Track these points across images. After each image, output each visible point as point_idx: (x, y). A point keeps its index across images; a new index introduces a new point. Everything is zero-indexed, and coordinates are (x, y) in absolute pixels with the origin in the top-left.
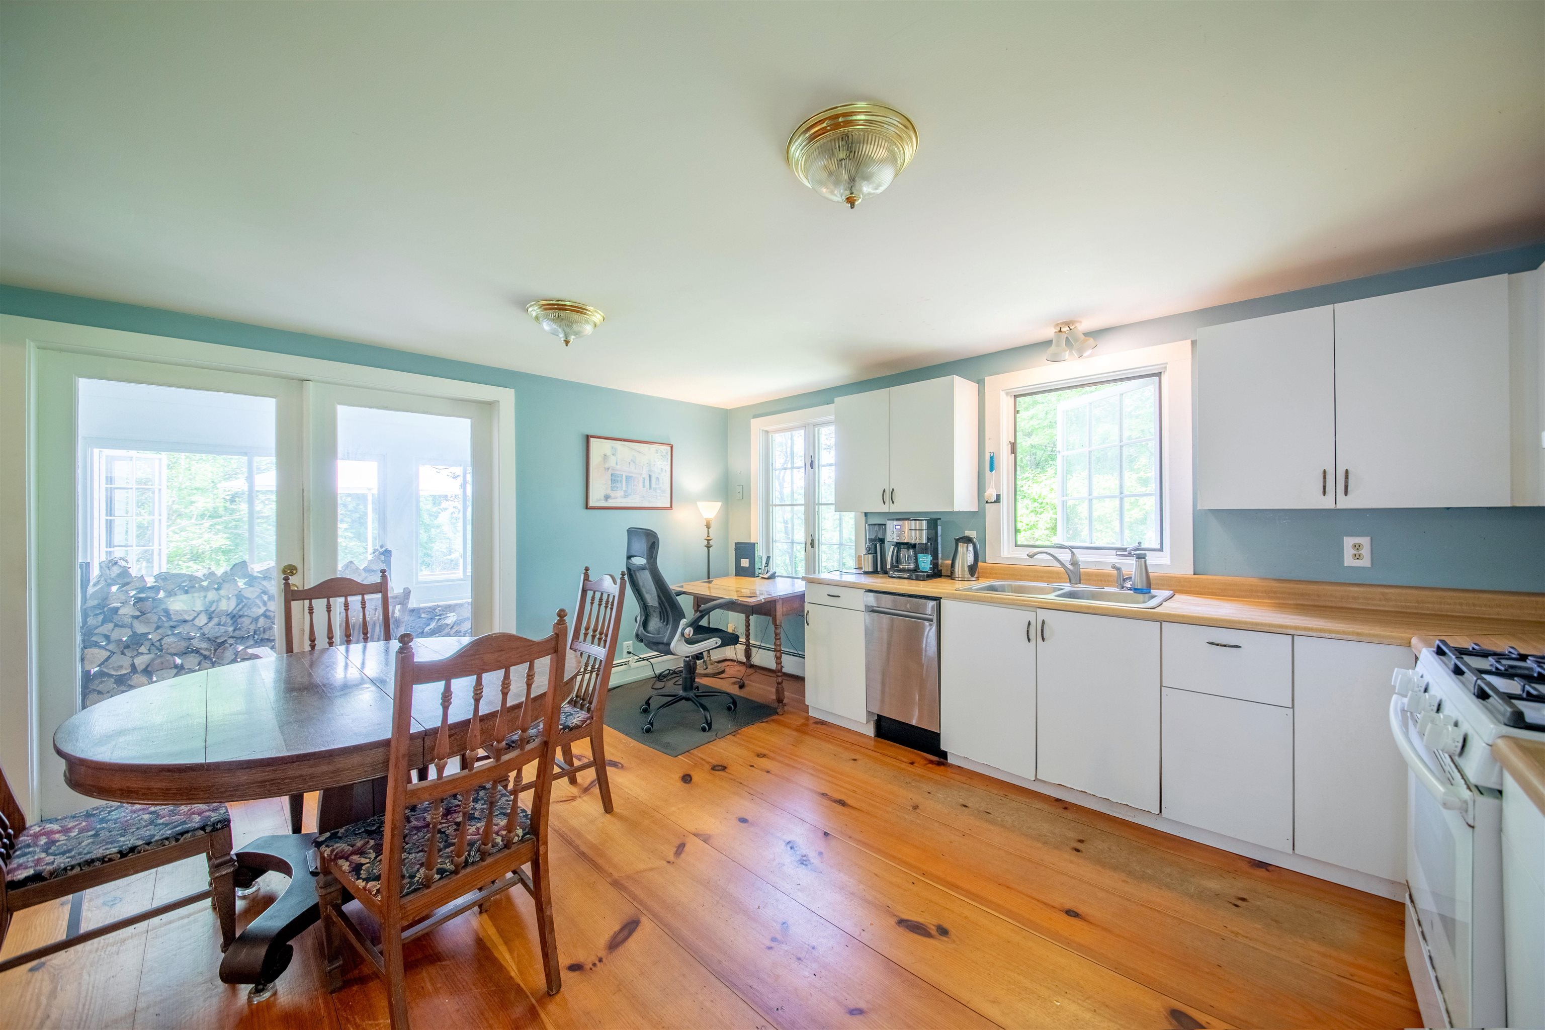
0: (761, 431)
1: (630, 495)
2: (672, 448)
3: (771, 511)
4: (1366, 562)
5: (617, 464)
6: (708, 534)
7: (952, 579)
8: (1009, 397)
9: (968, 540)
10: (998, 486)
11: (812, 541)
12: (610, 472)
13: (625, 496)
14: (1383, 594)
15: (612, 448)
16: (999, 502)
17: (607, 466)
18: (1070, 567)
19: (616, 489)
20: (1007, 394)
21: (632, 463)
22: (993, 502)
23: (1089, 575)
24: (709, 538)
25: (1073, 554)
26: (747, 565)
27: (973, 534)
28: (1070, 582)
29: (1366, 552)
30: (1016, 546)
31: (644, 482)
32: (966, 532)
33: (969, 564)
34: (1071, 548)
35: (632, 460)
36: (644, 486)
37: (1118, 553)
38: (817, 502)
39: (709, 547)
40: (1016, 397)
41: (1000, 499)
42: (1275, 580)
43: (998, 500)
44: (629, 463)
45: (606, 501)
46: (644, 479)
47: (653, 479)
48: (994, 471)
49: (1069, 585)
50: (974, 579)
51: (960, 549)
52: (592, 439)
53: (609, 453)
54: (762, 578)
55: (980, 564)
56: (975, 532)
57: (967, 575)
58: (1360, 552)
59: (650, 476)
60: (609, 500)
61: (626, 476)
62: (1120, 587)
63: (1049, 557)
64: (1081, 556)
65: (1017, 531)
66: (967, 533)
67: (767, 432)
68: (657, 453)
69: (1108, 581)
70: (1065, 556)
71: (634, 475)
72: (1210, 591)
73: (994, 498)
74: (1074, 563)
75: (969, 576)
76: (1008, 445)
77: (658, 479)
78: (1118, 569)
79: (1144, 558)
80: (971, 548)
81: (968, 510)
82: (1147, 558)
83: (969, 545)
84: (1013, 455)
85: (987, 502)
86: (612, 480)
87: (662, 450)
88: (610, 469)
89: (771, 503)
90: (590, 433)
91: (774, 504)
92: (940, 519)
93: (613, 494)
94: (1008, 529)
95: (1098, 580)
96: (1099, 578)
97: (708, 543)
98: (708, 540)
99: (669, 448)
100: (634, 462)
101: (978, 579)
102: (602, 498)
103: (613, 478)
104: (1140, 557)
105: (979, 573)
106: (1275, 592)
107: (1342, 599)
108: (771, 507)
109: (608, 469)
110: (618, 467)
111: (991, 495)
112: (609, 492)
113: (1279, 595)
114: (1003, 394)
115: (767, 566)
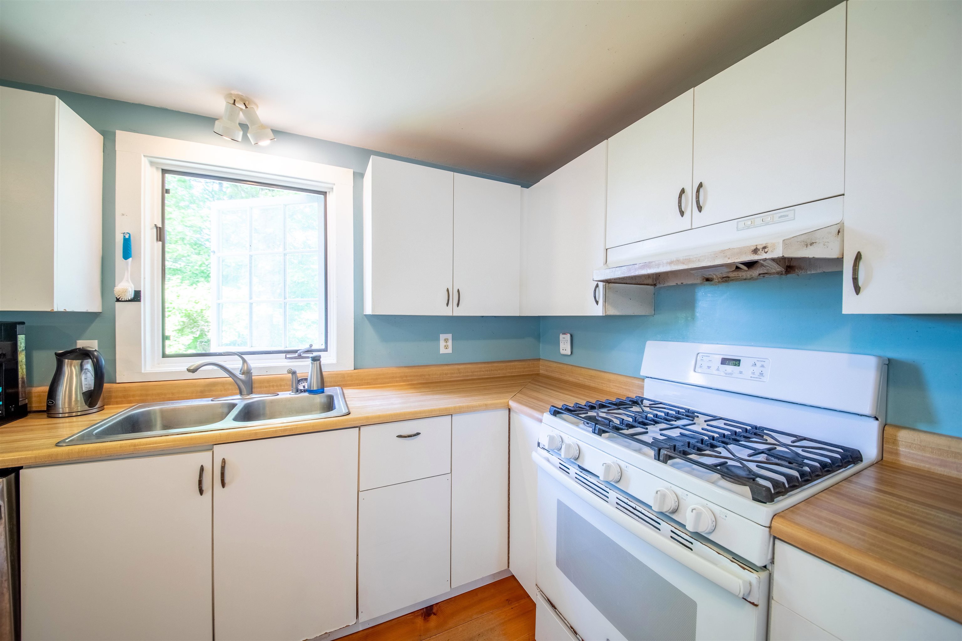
4: (450, 351)
7: (49, 417)
8: (154, 170)
9: (84, 354)
10: (136, 277)
14: (459, 369)
16: (139, 301)
18: (242, 377)
20: (152, 163)
22: (129, 301)
23: (262, 382)
25: (244, 361)
27: (92, 345)
28: (241, 393)
29: (450, 343)
30: (164, 356)
32: (78, 341)
33: (84, 390)
34: (240, 355)
37: (288, 356)
40: (164, 171)
41: (140, 296)
42: (405, 367)
43: (137, 297)
48: (130, 259)
49: (239, 397)
50: (94, 411)
51: (66, 370)
55: (106, 386)
56: (96, 342)
57: (81, 406)
58: (448, 344)
62: (295, 390)
63: (215, 368)
64: (254, 363)
65: (165, 338)
66: (81, 344)
69: (281, 386)
70: (235, 364)
72: (366, 381)
73: (131, 295)
74: (247, 372)
75: (86, 407)
76: (152, 229)
78: (294, 373)
79: (319, 360)
80: (89, 365)
81: (84, 310)
82: (321, 359)
83: (85, 361)
84: (160, 243)
85: (118, 300)
92: (23, 323)
94: (152, 336)
95: (270, 386)
96: (271, 384)
101: (102, 409)
104: (316, 359)
105: (104, 399)
106: (406, 377)
107: (440, 375)
111: (126, 291)
113: (409, 378)
114: (145, 162)
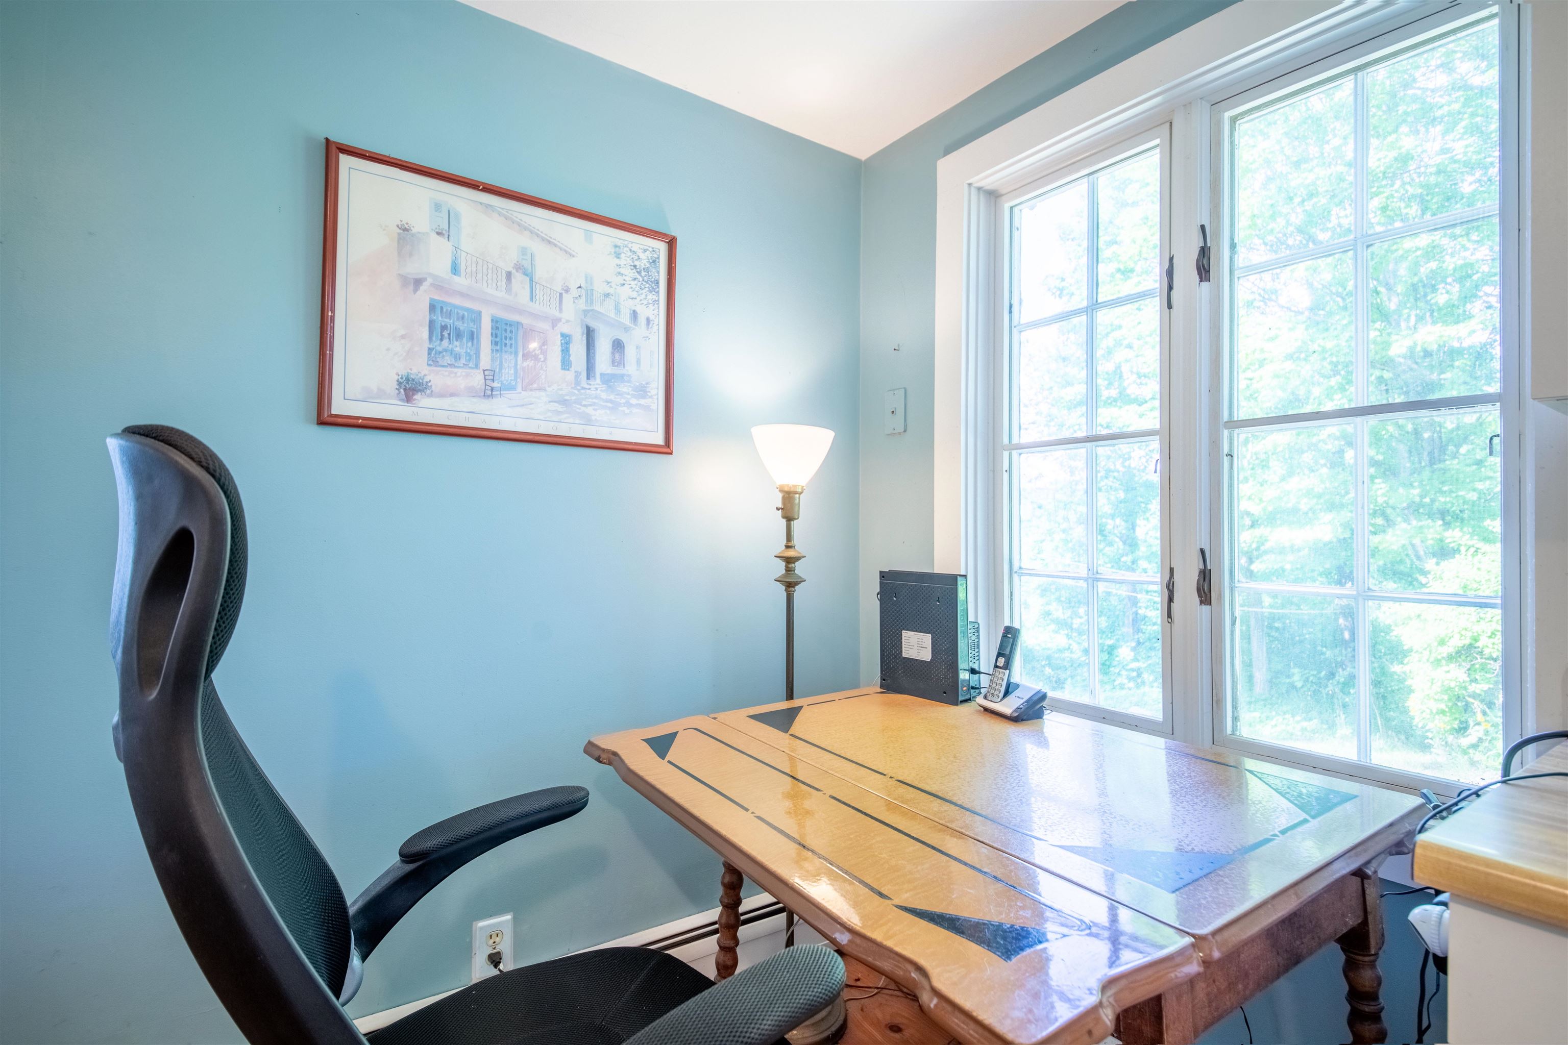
0: (974, 191)
1: (512, 388)
2: (672, 243)
3: (1006, 466)
5: (455, 270)
6: (789, 537)
11: (1205, 575)
12: (423, 297)
13: (489, 393)
15: (437, 207)
17: (412, 269)
19: (448, 359)
21: (518, 277)
24: (791, 553)
26: (926, 655)
31: (565, 350)
35: (518, 267)
36: (566, 364)
38: (1226, 417)
39: (790, 584)
44: (509, 275)
45: (408, 399)
46: (566, 340)
47: (603, 348)
52: (345, 162)
53: (421, 223)
54: (986, 710)
59: (590, 334)
60: (418, 396)
61: (495, 321)
67: (993, 196)
68: (618, 256)
71: (525, 321)
77: (618, 346)
86: (431, 324)
87: (635, 248)
88: (425, 286)
89: (1006, 440)
90: (338, 137)
91: (1015, 441)
93: (437, 378)
97: (789, 570)
98: (789, 561)
99: (661, 247)
100: (529, 275)
102: (391, 386)
103: (440, 320)
108: (1006, 454)
109: (418, 282)
110: (461, 282)
112: (420, 368)
115: (1007, 666)
